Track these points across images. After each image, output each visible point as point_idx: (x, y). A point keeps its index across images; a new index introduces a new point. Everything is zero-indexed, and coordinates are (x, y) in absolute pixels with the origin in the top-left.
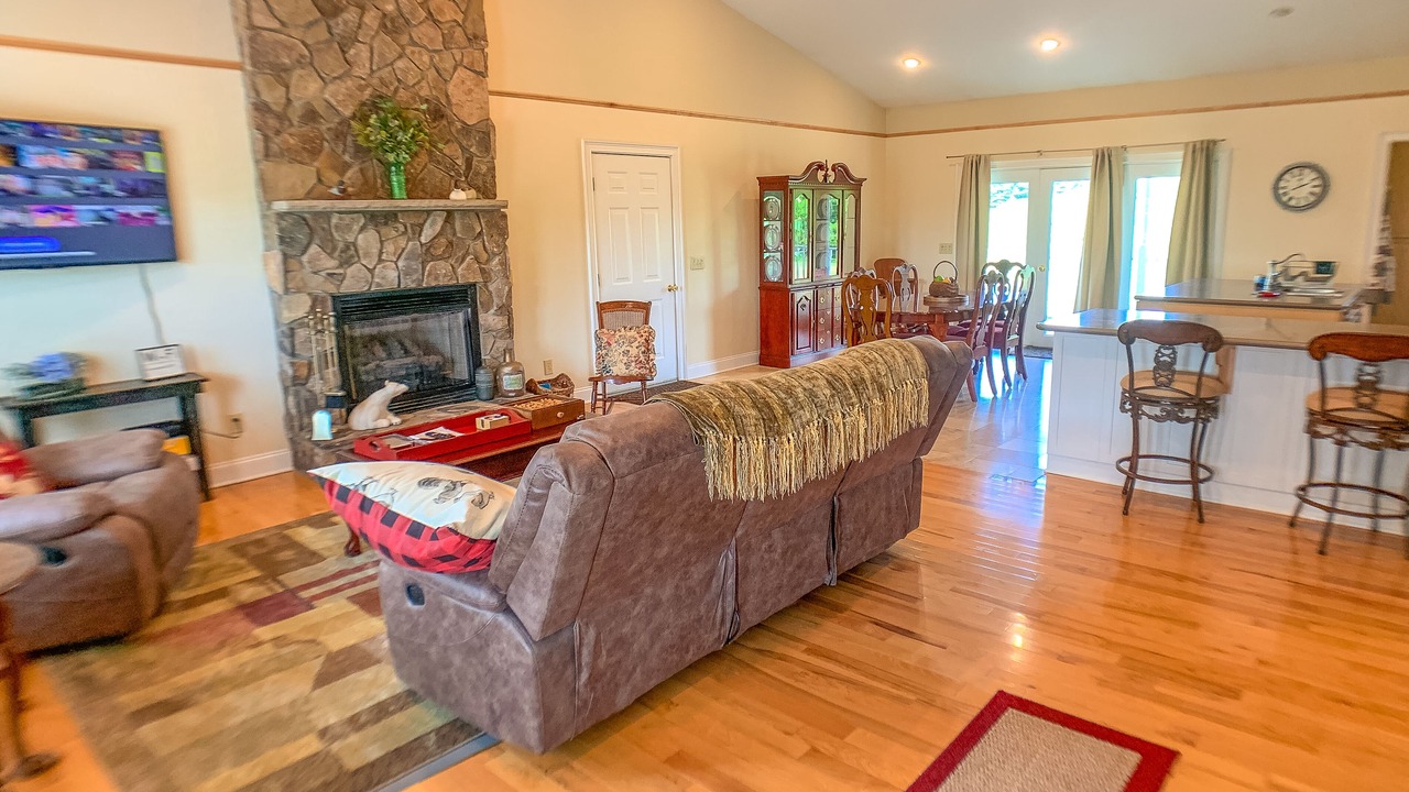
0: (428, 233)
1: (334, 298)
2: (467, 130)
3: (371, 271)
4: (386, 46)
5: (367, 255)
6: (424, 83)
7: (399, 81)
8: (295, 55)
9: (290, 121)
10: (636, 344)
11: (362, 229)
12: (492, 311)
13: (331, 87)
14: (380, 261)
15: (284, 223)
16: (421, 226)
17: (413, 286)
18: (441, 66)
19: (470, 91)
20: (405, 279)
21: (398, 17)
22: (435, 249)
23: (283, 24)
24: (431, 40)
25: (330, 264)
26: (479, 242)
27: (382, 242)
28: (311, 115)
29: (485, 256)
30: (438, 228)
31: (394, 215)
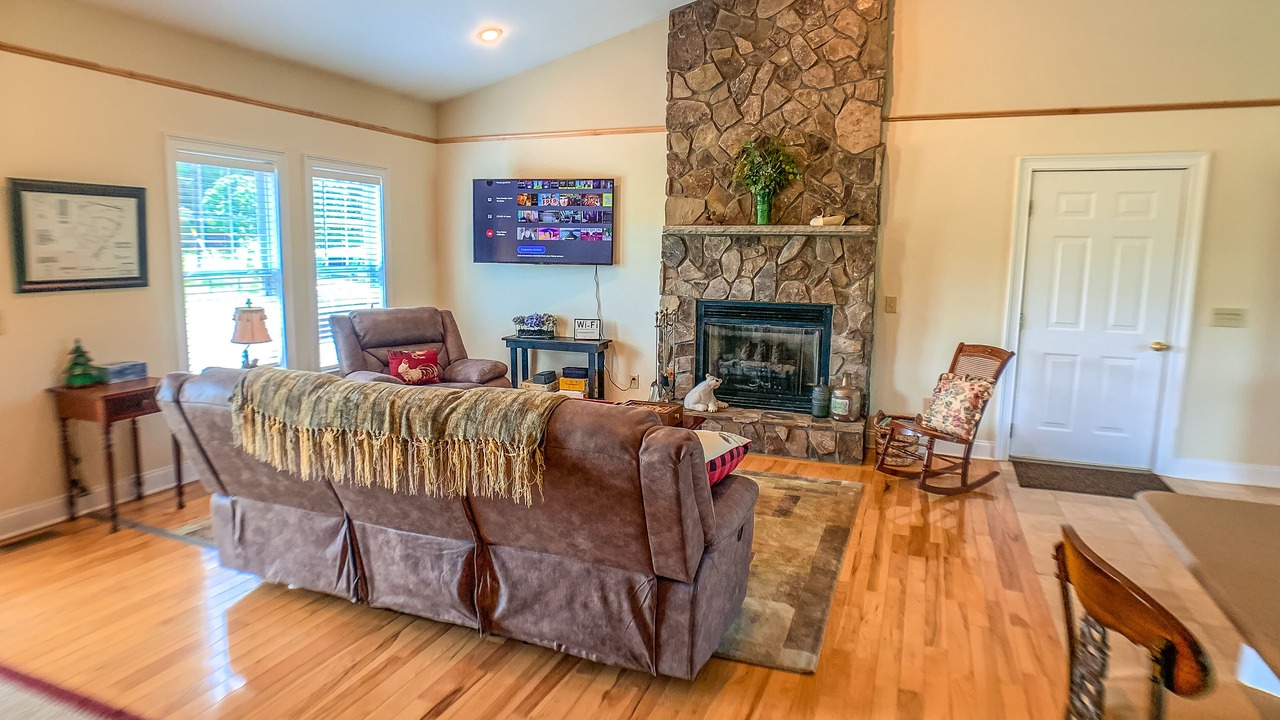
0: (785, 255)
1: (697, 301)
2: (849, 159)
3: (730, 284)
4: (776, 94)
5: (728, 270)
6: (810, 121)
7: (786, 122)
8: (698, 114)
9: (691, 165)
10: (961, 397)
11: (727, 250)
12: (845, 334)
13: (725, 135)
14: (739, 275)
15: (667, 243)
16: (780, 250)
17: (766, 300)
18: (828, 103)
19: (858, 121)
20: (758, 294)
21: (791, 66)
22: (789, 270)
23: (694, 93)
24: (822, 80)
25: (697, 275)
26: (839, 266)
27: (742, 261)
28: (707, 159)
29: (845, 280)
30: (795, 251)
31: (757, 239)
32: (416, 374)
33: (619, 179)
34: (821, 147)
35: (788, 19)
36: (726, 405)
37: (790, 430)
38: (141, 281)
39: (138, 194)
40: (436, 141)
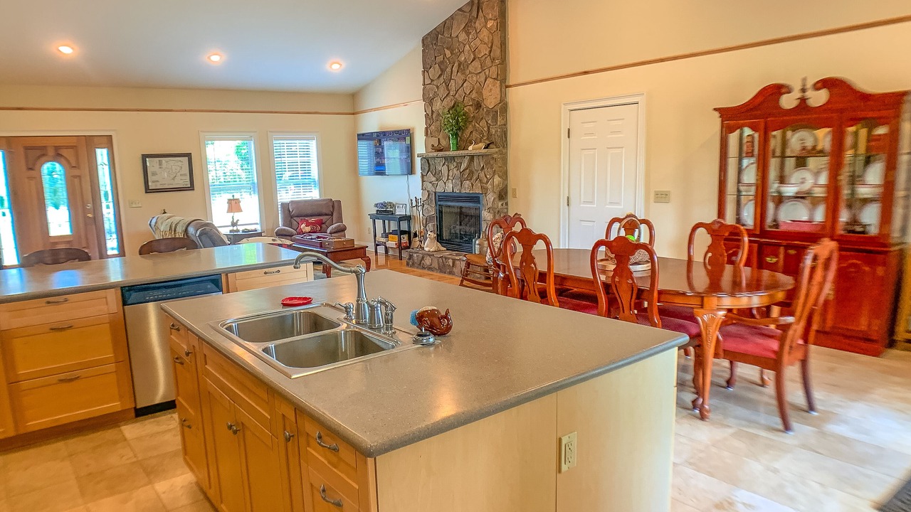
0: (463, 167)
1: (434, 193)
2: (488, 111)
3: (445, 183)
4: (460, 79)
5: (444, 176)
6: (473, 92)
7: (465, 93)
8: (434, 92)
9: (433, 120)
11: (443, 165)
12: (487, 210)
13: (443, 102)
14: (448, 179)
15: (422, 162)
16: (461, 164)
17: (458, 192)
18: (480, 81)
19: (491, 90)
20: (455, 189)
21: (465, 62)
22: (465, 175)
23: (432, 80)
24: (476, 69)
25: (433, 179)
26: (483, 172)
27: (449, 171)
28: (438, 116)
29: (485, 180)
30: (466, 164)
31: (453, 158)
32: (308, 229)
33: (413, 129)
34: (478, 106)
35: (463, 37)
36: (445, 249)
37: (454, 261)
38: (192, 188)
39: (189, 155)
40: (353, 114)
